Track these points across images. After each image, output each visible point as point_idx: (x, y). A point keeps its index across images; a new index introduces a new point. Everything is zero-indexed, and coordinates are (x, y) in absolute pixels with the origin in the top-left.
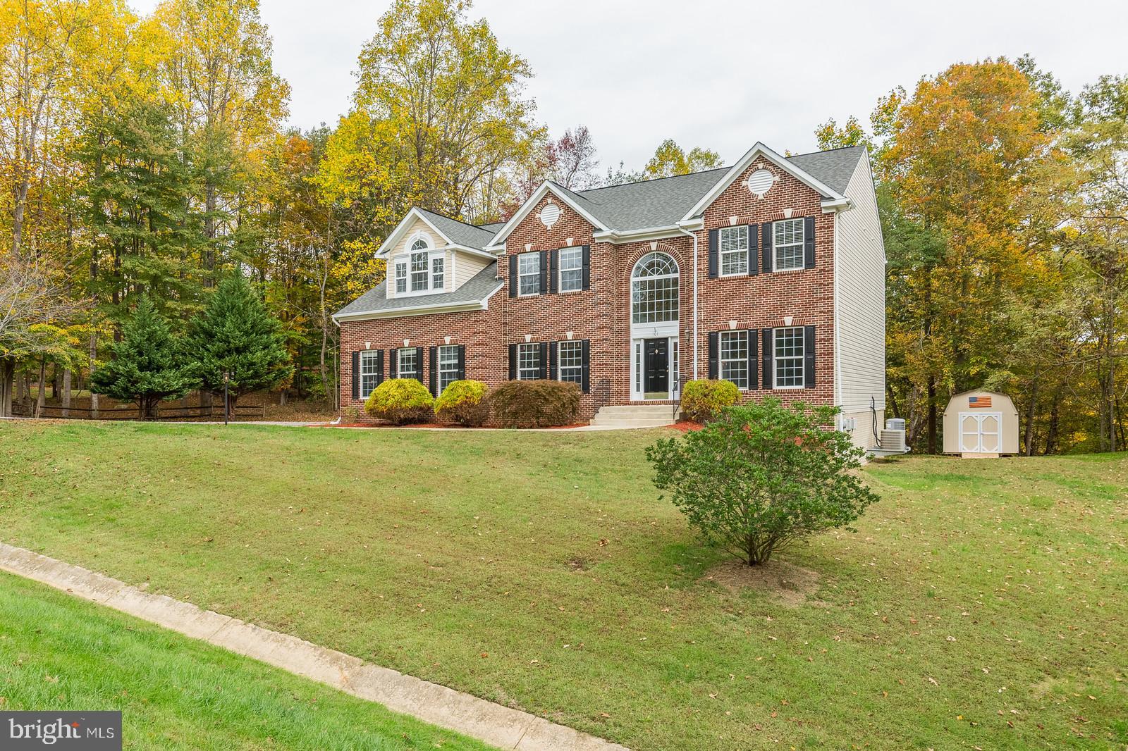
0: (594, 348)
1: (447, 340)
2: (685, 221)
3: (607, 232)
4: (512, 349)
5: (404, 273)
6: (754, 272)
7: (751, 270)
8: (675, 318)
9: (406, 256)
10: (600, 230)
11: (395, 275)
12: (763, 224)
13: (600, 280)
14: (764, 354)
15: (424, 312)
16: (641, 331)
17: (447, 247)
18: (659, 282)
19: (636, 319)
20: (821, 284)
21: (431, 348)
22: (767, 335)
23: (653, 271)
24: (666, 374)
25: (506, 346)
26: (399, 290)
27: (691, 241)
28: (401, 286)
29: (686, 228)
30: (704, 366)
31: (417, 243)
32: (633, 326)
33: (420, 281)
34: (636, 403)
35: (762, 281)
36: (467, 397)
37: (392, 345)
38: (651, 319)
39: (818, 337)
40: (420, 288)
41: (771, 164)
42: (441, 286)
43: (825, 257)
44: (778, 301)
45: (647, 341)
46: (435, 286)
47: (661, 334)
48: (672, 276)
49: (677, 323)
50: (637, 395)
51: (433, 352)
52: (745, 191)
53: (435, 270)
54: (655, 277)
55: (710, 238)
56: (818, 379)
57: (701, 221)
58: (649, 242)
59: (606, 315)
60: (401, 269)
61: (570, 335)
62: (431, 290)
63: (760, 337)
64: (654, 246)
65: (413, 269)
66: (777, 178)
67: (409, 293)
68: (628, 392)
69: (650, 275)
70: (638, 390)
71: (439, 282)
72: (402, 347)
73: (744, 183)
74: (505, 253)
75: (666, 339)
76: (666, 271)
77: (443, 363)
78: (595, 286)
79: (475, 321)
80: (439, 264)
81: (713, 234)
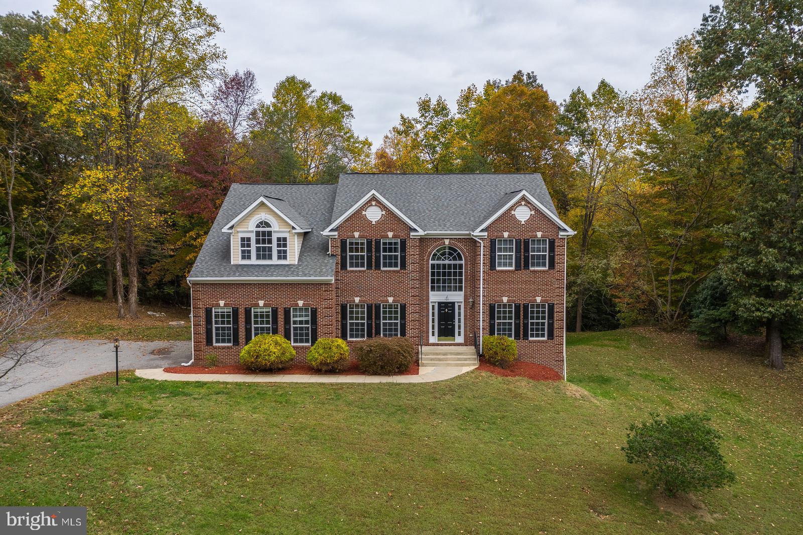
0: (409, 310)
1: (301, 303)
2: (477, 233)
3: (421, 233)
4: (344, 308)
5: (249, 246)
6: (518, 267)
7: (516, 266)
8: (460, 289)
9: (252, 232)
10: (415, 230)
11: (240, 245)
12: (524, 239)
13: (414, 263)
14: (524, 319)
15: (278, 281)
16: (436, 297)
17: (294, 231)
18: (450, 265)
19: (433, 289)
20: (557, 280)
21: (285, 308)
22: (526, 307)
23: (445, 258)
24: (454, 326)
25: (338, 304)
26: (243, 258)
27: (478, 245)
28: (246, 255)
29: (476, 236)
30: (487, 325)
31: (261, 223)
32: (431, 293)
33: (264, 253)
34: (434, 345)
35: (523, 274)
37: (247, 304)
38: (444, 290)
39: (555, 310)
40: (264, 258)
41: (529, 203)
42: (285, 258)
43: (560, 263)
44: (533, 287)
45: (440, 303)
46: (279, 258)
47: (451, 299)
48: (458, 262)
49: (462, 293)
50: (433, 339)
51: (287, 312)
52: (513, 217)
53: (279, 245)
54: (447, 262)
55: (491, 244)
56: (555, 335)
57: (486, 234)
58: (444, 238)
59: (418, 288)
60: (245, 242)
61: (391, 300)
62: (275, 261)
63: (522, 309)
64: (447, 242)
65: (258, 242)
66: (533, 213)
67: (254, 261)
68: (428, 337)
69: (443, 260)
70: (433, 335)
71: (282, 255)
72: (257, 305)
73: (513, 212)
74: (337, 237)
75: (453, 303)
76: (455, 259)
77: (296, 319)
78: (410, 267)
79: (325, 291)
80: (282, 242)
81: (493, 243)
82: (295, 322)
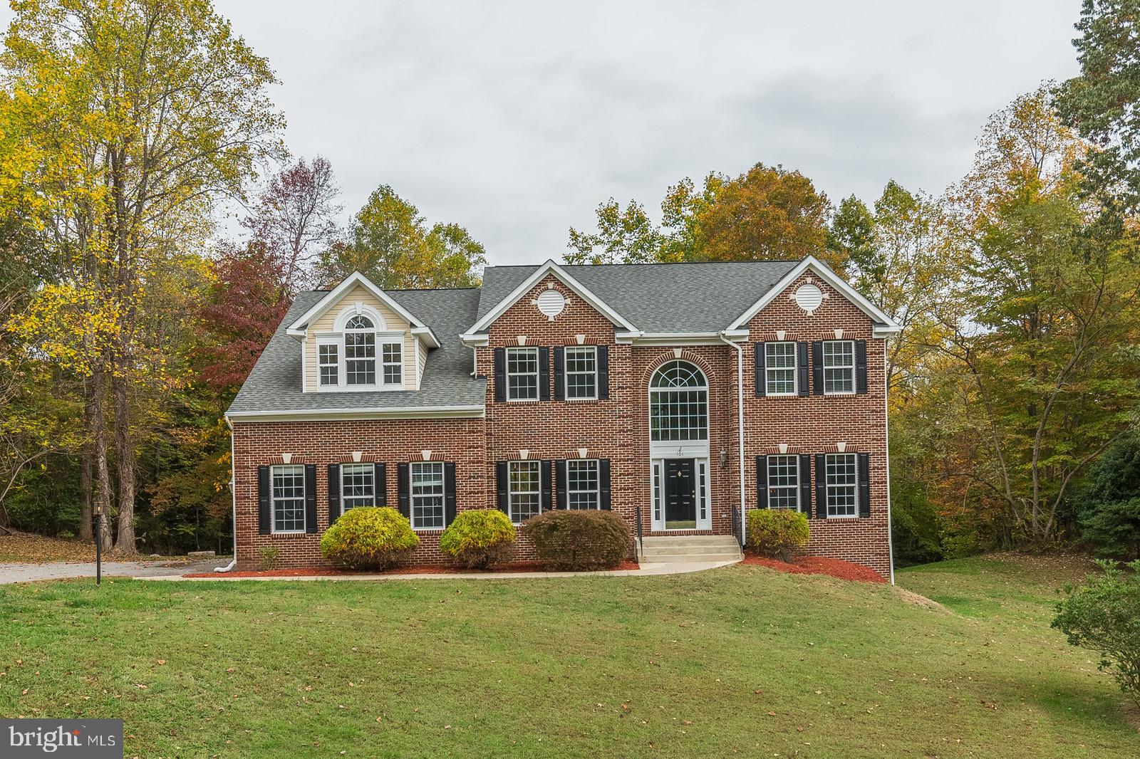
0: (616, 469)
1: (427, 455)
2: (731, 331)
3: (634, 333)
4: (501, 469)
5: (334, 360)
6: (804, 392)
7: (801, 390)
8: (703, 436)
9: (340, 335)
10: (624, 329)
11: (318, 360)
12: (813, 342)
13: (622, 388)
14: (817, 481)
15: (386, 416)
16: (661, 451)
17: (413, 331)
18: (683, 395)
19: (655, 436)
20: (873, 411)
21: (399, 464)
22: (819, 460)
23: (675, 381)
24: (693, 501)
25: (491, 463)
26: (324, 381)
27: (734, 353)
28: (329, 376)
29: (729, 338)
30: (753, 493)
31: (355, 320)
32: (652, 443)
33: (361, 372)
34: (659, 534)
35: (812, 403)
36: (502, 533)
37: (332, 458)
38: (675, 437)
39: (872, 465)
40: (361, 380)
41: (819, 279)
42: (398, 380)
43: (876, 383)
44: (830, 425)
45: (668, 461)
46: (387, 380)
47: (686, 454)
48: (698, 389)
49: (707, 442)
50: (657, 525)
51: (402, 470)
52: (793, 305)
53: (387, 358)
54: (678, 389)
55: (756, 352)
56: (873, 508)
57: (747, 332)
58: (672, 347)
59: (630, 431)
60: (328, 354)
61: (583, 452)
62: (380, 385)
63: (813, 464)
64: (678, 353)
65: (350, 353)
66: (826, 296)
67: (342, 386)
68: (648, 520)
69: (672, 385)
70: (657, 518)
71: (393, 375)
72: (349, 461)
73: (792, 296)
74: (487, 344)
75: (691, 461)
76: (691, 383)
77: (418, 484)
78: (616, 395)
79: (470, 432)
80: (392, 352)
81: (758, 348)
82: (416, 490)
